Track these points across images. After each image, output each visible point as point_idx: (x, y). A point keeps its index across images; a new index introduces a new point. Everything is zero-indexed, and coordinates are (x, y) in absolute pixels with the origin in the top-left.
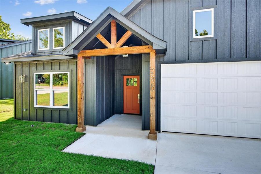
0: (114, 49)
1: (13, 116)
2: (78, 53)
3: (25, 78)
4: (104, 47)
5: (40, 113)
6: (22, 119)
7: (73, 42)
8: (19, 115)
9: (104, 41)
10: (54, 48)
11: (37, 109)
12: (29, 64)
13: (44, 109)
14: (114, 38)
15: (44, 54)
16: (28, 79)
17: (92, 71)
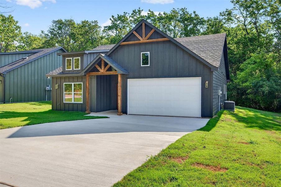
0: (103, 72)
1: (51, 109)
2: (87, 74)
3: (58, 86)
4: (98, 71)
5: (67, 106)
6: (57, 110)
7: (84, 69)
8: (55, 108)
9: (99, 68)
10: (74, 69)
11: (65, 104)
12: (61, 78)
13: (69, 104)
14: (103, 67)
15: (69, 72)
16: (60, 87)
17: (94, 82)
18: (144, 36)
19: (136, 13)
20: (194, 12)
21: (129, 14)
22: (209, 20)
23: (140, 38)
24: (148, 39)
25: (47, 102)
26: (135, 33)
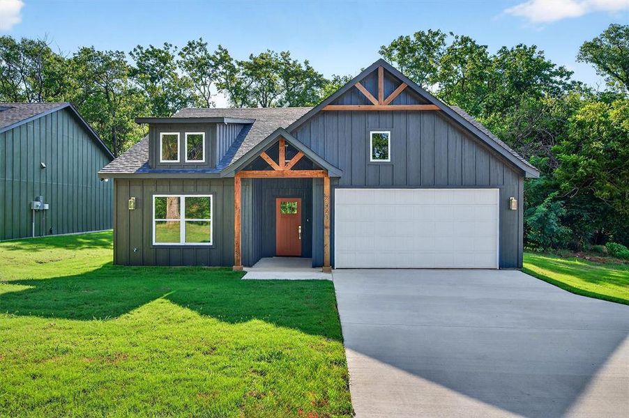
0: (283, 172)
2: (237, 174)
3: (136, 203)
4: (270, 168)
6: (129, 264)
8: (124, 259)
9: (270, 161)
10: (187, 161)
11: (157, 248)
12: (143, 182)
13: (170, 248)
14: (282, 158)
15: (171, 168)
18: (381, 96)
19: (194, 49)
20: (306, 63)
21: (176, 47)
22: (336, 80)
23: (372, 99)
24: (391, 103)
25: (36, 239)
26: (359, 86)
